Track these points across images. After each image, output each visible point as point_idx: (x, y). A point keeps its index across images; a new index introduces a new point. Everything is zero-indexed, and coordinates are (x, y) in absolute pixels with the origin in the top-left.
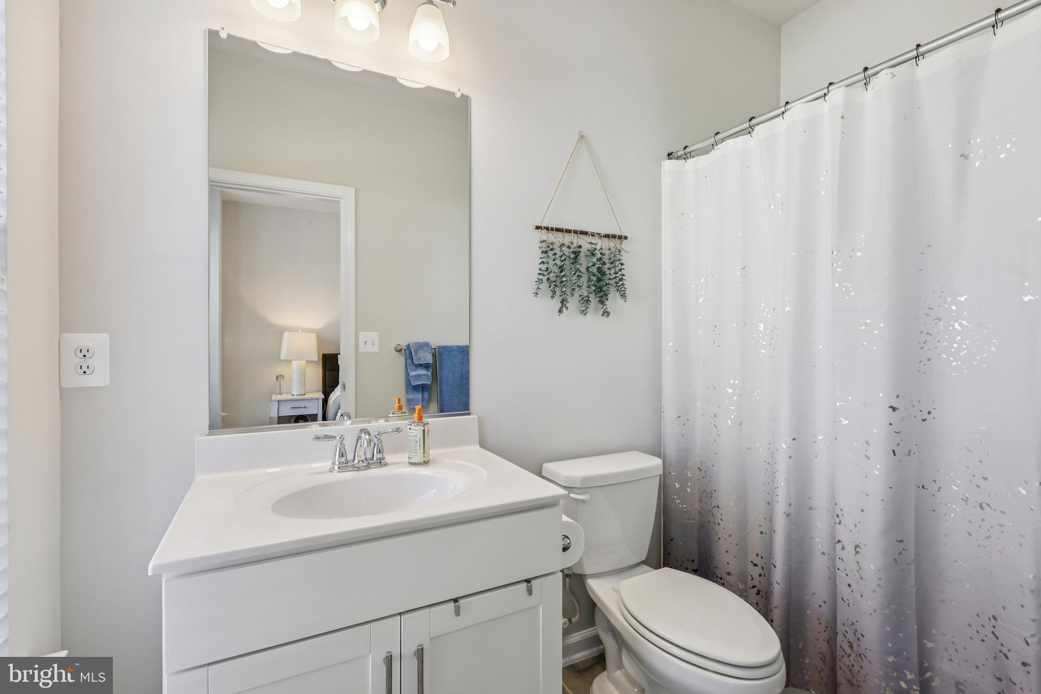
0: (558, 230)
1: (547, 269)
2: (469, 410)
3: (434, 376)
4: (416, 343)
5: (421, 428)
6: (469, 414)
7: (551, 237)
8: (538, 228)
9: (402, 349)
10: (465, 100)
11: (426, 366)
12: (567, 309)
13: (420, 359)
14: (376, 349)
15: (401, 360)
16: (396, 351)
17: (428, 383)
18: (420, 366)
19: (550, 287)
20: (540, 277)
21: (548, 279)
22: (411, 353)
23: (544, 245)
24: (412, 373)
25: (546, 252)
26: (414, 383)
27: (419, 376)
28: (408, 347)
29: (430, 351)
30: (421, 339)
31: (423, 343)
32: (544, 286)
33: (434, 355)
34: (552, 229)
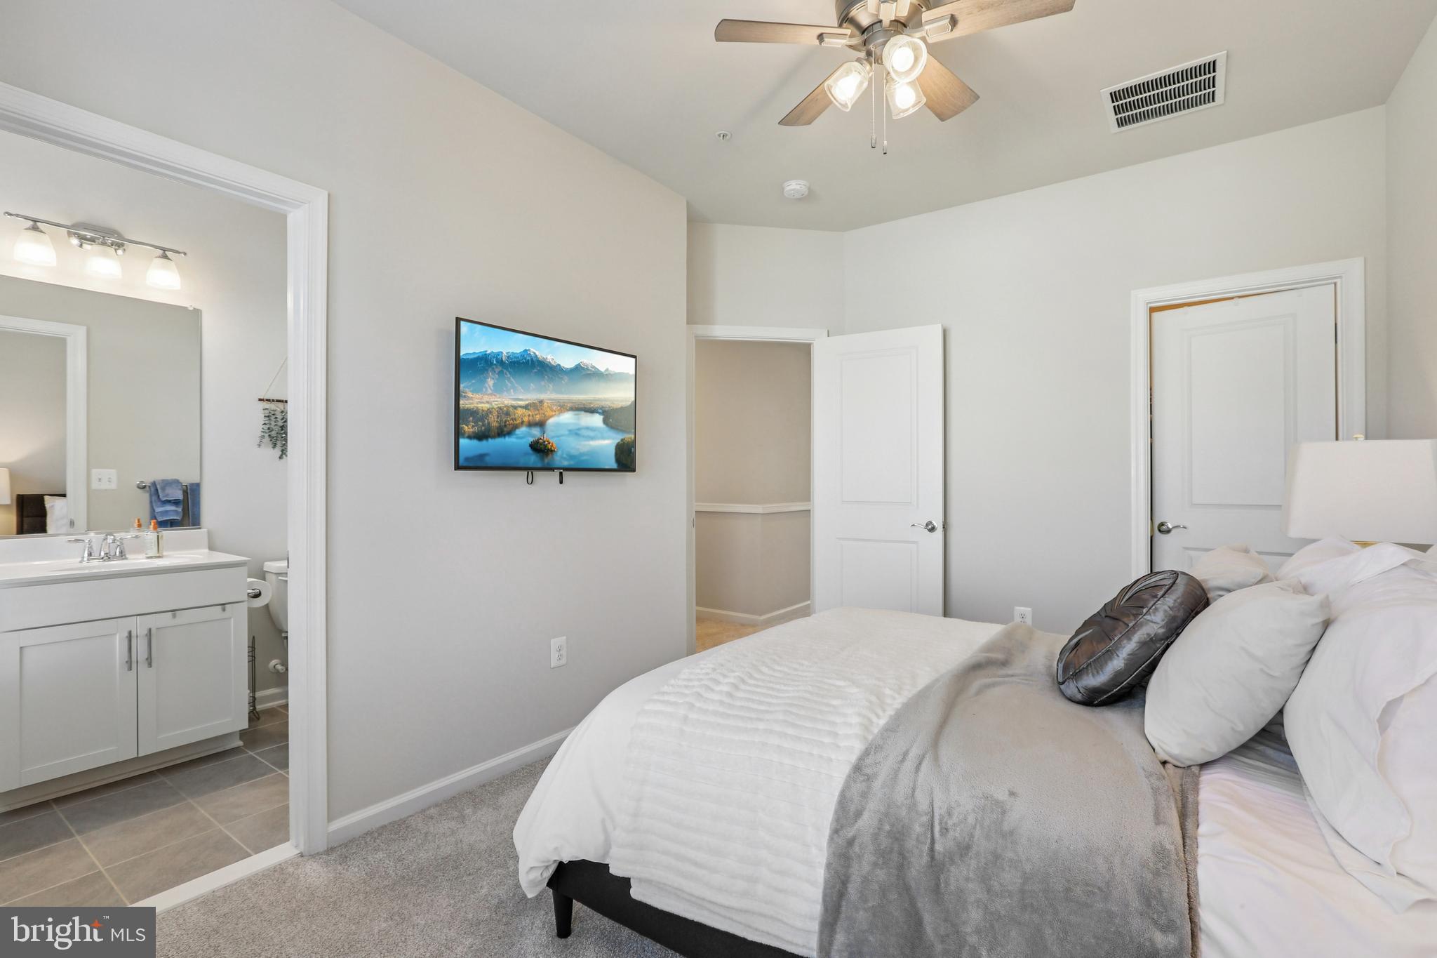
0: (278, 401)
1: (269, 429)
2: (199, 525)
3: (186, 512)
4: (163, 481)
5: (156, 534)
6: (200, 528)
7: (272, 406)
8: (260, 400)
9: (145, 486)
10: (197, 313)
11: (176, 502)
12: (286, 456)
13: (167, 495)
14: (113, 486)
15: (145, 497)
16: (139, 487)
17: (178, 518)
18: (169, 502)
19: (271, 440)
20: (263, 434)
21: (269, 435)
22: (157, 490)
23: (267, 411)
24: (158, 510)
25: (268, 417)
26: (160, 519)
27: (167, 512)
28: (154, 484)
29: (180, 487)
30: (169, 475)
31: (172, 480)
32: (267, 439)
33: (185, 492)
34: (273, 401)
